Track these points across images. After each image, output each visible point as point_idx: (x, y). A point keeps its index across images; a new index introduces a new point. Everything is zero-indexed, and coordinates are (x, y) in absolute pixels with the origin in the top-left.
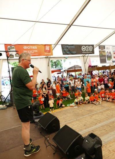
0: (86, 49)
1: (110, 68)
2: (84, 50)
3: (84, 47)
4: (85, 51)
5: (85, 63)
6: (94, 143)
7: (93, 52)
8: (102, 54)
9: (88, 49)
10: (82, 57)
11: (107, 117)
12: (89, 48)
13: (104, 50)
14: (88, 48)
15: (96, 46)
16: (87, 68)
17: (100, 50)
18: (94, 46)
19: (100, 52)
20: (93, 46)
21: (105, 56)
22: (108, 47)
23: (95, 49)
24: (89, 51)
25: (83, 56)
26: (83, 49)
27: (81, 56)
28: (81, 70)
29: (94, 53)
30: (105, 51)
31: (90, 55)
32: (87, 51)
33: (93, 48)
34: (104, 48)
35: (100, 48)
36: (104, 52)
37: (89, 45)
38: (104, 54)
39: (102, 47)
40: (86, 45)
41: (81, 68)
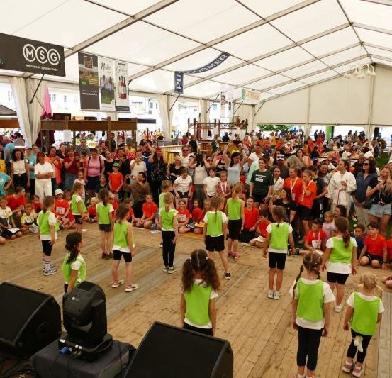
0: (39, 55)
2: (30, 57)
3: (30, 49)
4: (32, 63)
5: (31, 102)
6: (91, 297)
7: (61, 71)
8: (88, 82)
9: (46, 58)
10: (22, 79)
11: (100, 264)
12: (48, 54)
13: (94, 69)
14: (45, 54)
15: (71, 52)
16: (37, 119)
17: (83, 66)
18: (65, 50)
19: (81, 73)
20: (60, 49)
21: (95, 88)
22: (106, 62)
23: (66, 61)
24: (48, 65)
25: (25, 78)
26: (27, 53)
27: (18, 77)
28: (14, 123)
29: (64, 75)
30: (97, 74)
31: (47, 77)
32: (41, 65)
33: (63, 58)
34: (96, 65)
35: (81, 61)
36: (95, 74)
37: (49, 46)
38: (92, 81)
39: (88, 60)
40: (37, 44)
41: (15, 114)
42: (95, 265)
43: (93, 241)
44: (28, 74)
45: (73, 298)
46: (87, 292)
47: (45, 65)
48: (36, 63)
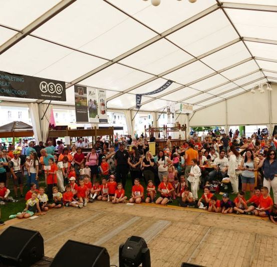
0: (50, 88)
1: (96, 133)
2: (44, 90)
3: (44, 84)
4: (46, 94)
5: (42, 119)
7: (63, 97)
8: (80, 104)
9: (54, 90)
10: (36, 104)
12: (55, 87)
13: (84, 95)
14: (54, 87)
15: (70, 85)
16: (46, 129)
17: (77, 94)
18: (66, 84)
19: (76, 98)
20: (63, 83)
21: (85, 108)
22: (92, 90)
23: (67, 91)
24: (55, 94)
25: (39, 103)
26: (42, 87)
27: (34, 103)
28: (31, 133)
29: (65, 100)
30: (86, 98)
31: (53, 102)
32: (51, 94)
33: (64, 89)
34: (85, 92)
35: (76, 91)
36: (85, 99)
37: (56, 82)
38: (83, 103)
39: (80, 90)
40: (48, 81)
41: (32, 128)
42: (101, 230)
43: (96, 213)
44: (41, 100)
45: (128, 248)
46: (137, 243)
47: (53, 94)
48: (47, 93)
